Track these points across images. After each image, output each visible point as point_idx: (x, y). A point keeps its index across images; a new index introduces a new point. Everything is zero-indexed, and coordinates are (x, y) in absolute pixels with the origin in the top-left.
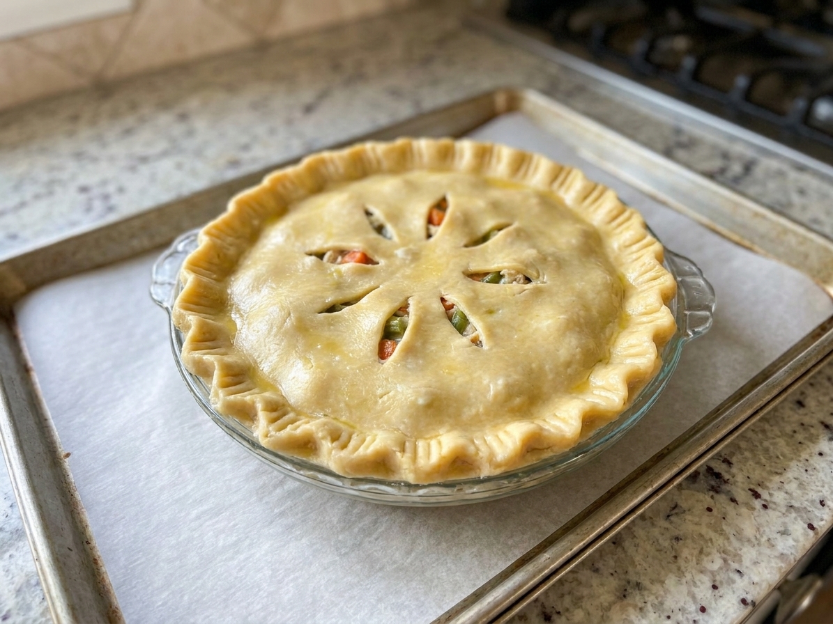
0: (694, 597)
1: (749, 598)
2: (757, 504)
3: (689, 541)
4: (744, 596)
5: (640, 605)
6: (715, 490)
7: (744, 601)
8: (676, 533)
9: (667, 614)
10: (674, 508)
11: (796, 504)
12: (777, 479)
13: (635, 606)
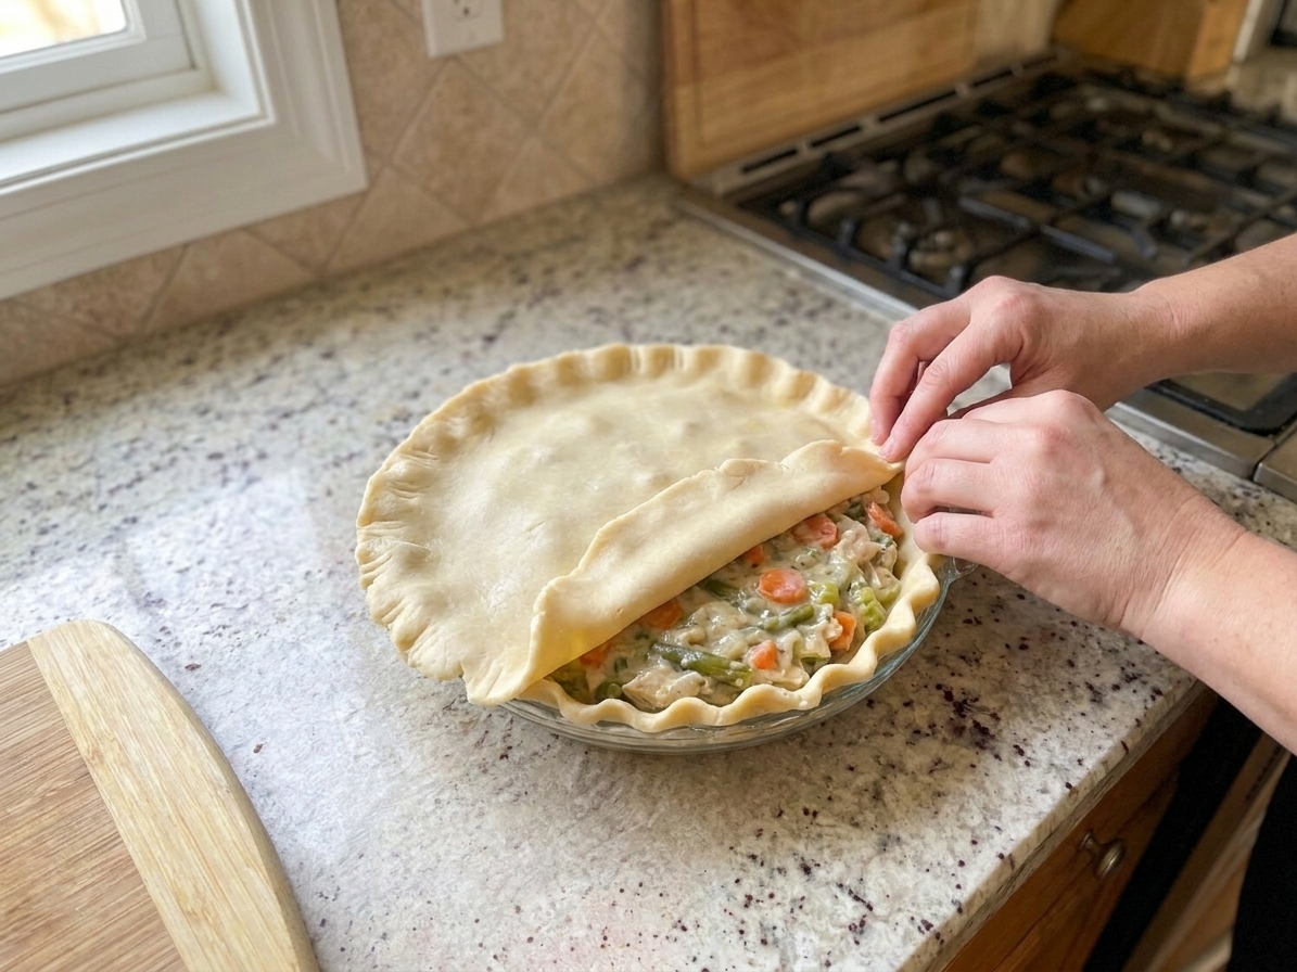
0: (952, 851)
1: (1006, 854)
2: (1020, 761)
3: (950, 798)
4: (1000, 851)
5: (900, 858)
6: (981, 746)
7: (1001, 856)
8: (939, 789)
9: (926, 867)
10: (936, 764)
11: (1056, 762)
12: (1041, 736)
13: (894, 859)
